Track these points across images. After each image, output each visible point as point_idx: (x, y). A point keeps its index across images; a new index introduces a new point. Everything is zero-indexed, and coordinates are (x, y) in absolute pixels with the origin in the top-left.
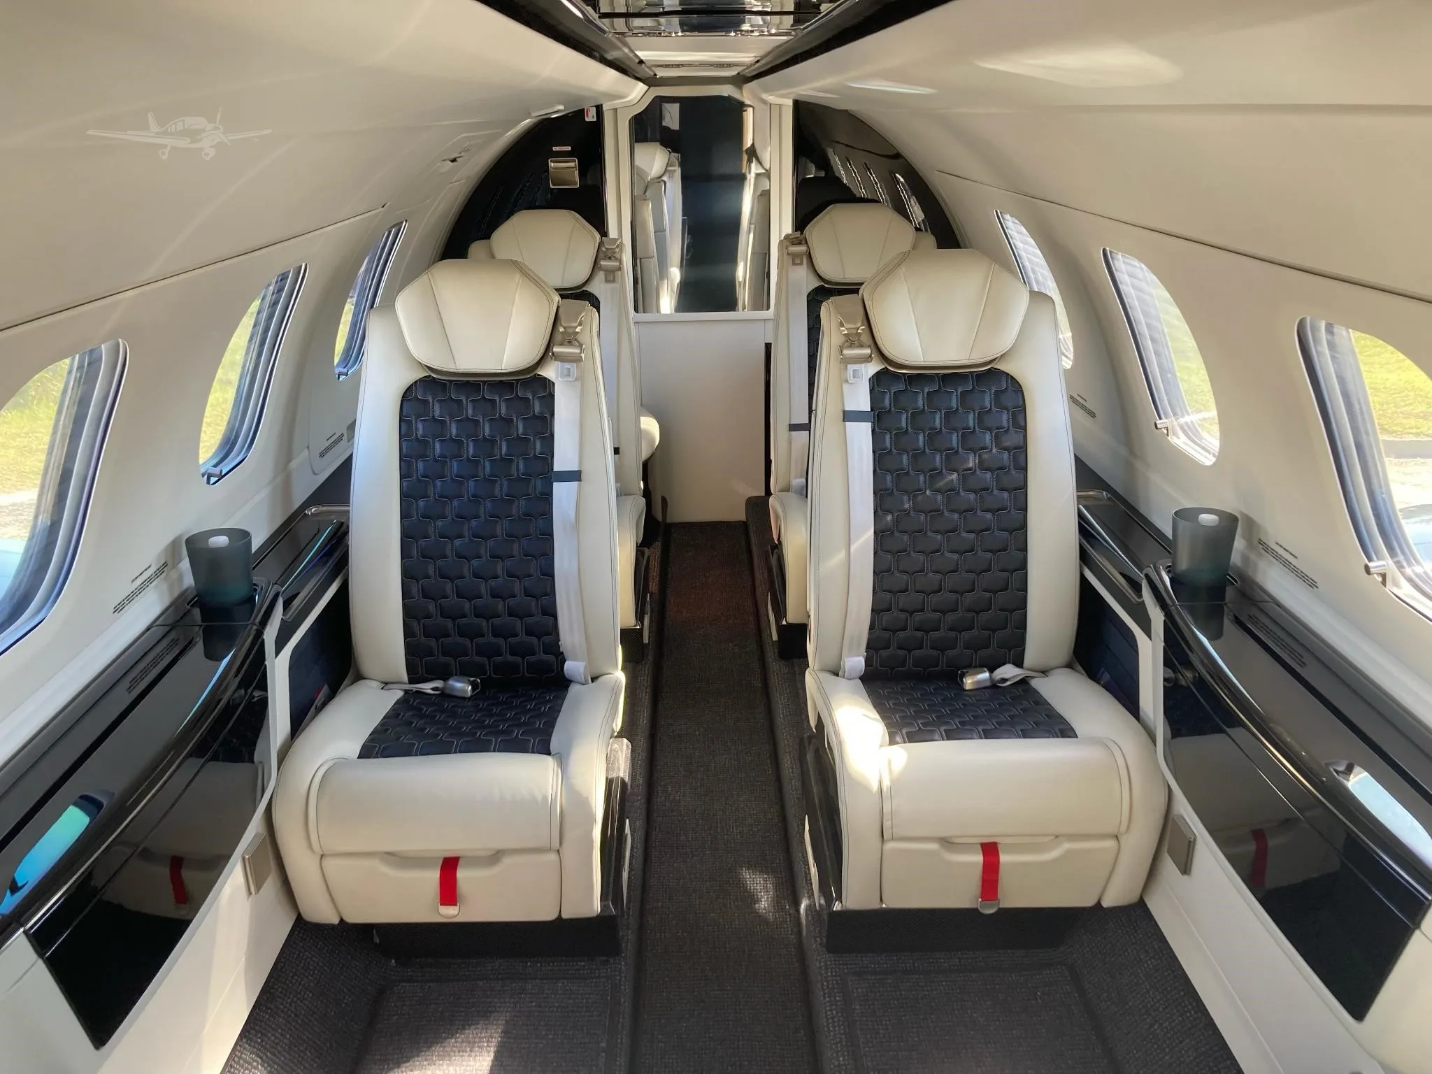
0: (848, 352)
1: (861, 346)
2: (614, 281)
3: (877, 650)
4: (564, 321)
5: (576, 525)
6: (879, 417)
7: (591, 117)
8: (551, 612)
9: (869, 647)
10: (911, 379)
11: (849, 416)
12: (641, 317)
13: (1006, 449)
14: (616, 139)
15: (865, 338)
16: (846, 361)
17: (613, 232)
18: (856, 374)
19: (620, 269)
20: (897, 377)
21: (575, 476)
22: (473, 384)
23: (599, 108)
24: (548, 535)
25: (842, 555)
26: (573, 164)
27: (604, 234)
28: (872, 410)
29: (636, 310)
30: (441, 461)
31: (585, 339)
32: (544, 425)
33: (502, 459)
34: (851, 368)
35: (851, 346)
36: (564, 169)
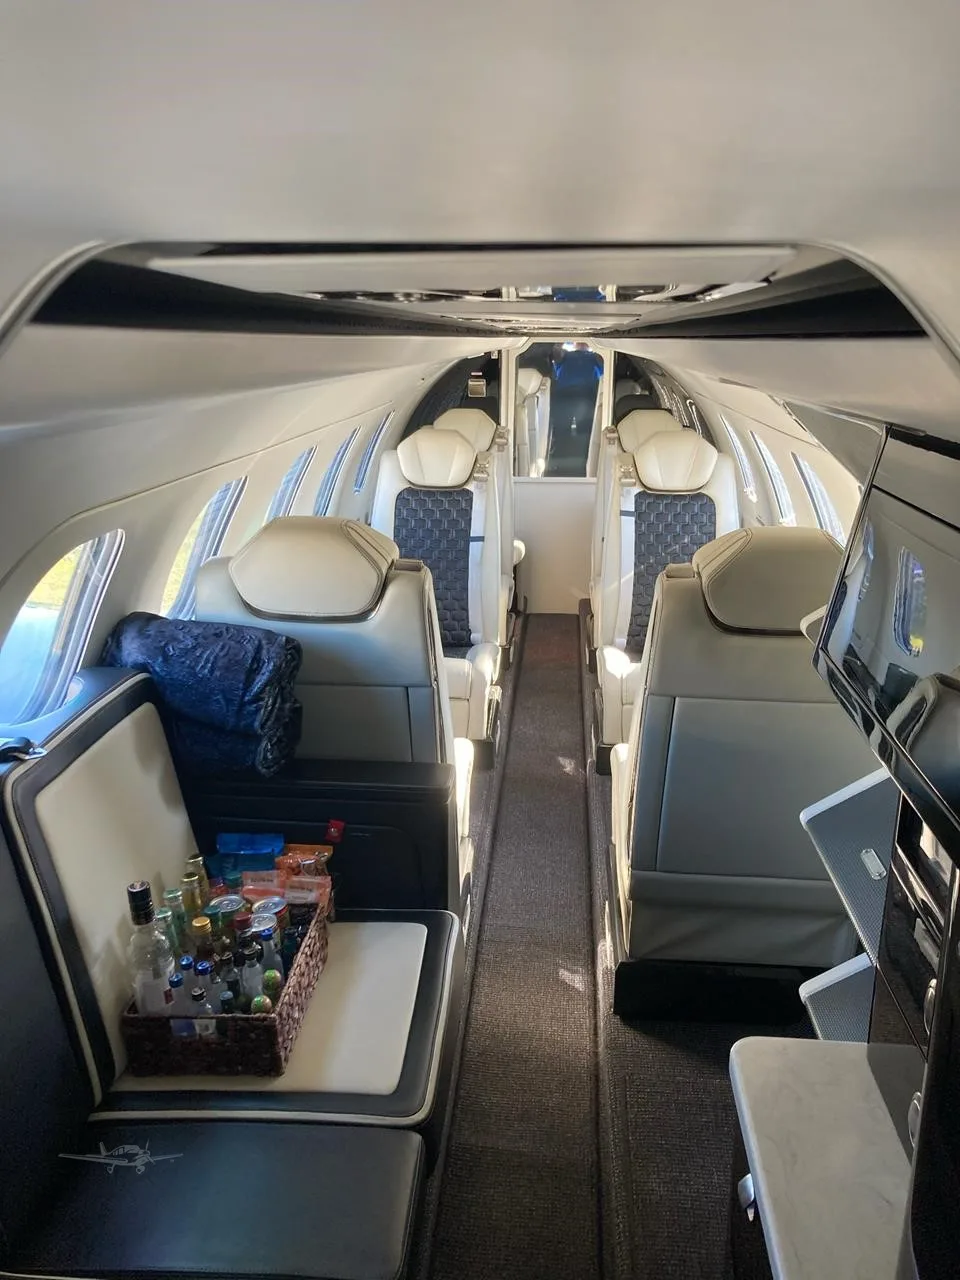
0: (624, 480)
1: (632, 478)
2: (502, 451)
3: (633, 636)
4: (480, 462)
5: (480, 564)
6: (639, 515)
7: (494, 356)
8: (465, 609)
9: (629, 635)
10: (658, 497)
11: (624, 513)
12: (517, 479)
13: (705, 534)
14: (508, 368)
15: (634, 474)
16: (623, 485)
17: (503, 423)
18: (629, 492)
19: (506, 444)
20: (650, 495)
21: (481, 539)
22: (431, 492)
23: (500, 352)
24: (467, 568)
25: (616, 584)
26: (483, 383)
27: (498, 423)
28: (636, 510)
29: (514, 475)
30: (414, 530)
31: (490, 470)
32: (466, 514)
33: (444, 530)
34: (626, 489)
35: (626, 478)
36: (478, 386)
